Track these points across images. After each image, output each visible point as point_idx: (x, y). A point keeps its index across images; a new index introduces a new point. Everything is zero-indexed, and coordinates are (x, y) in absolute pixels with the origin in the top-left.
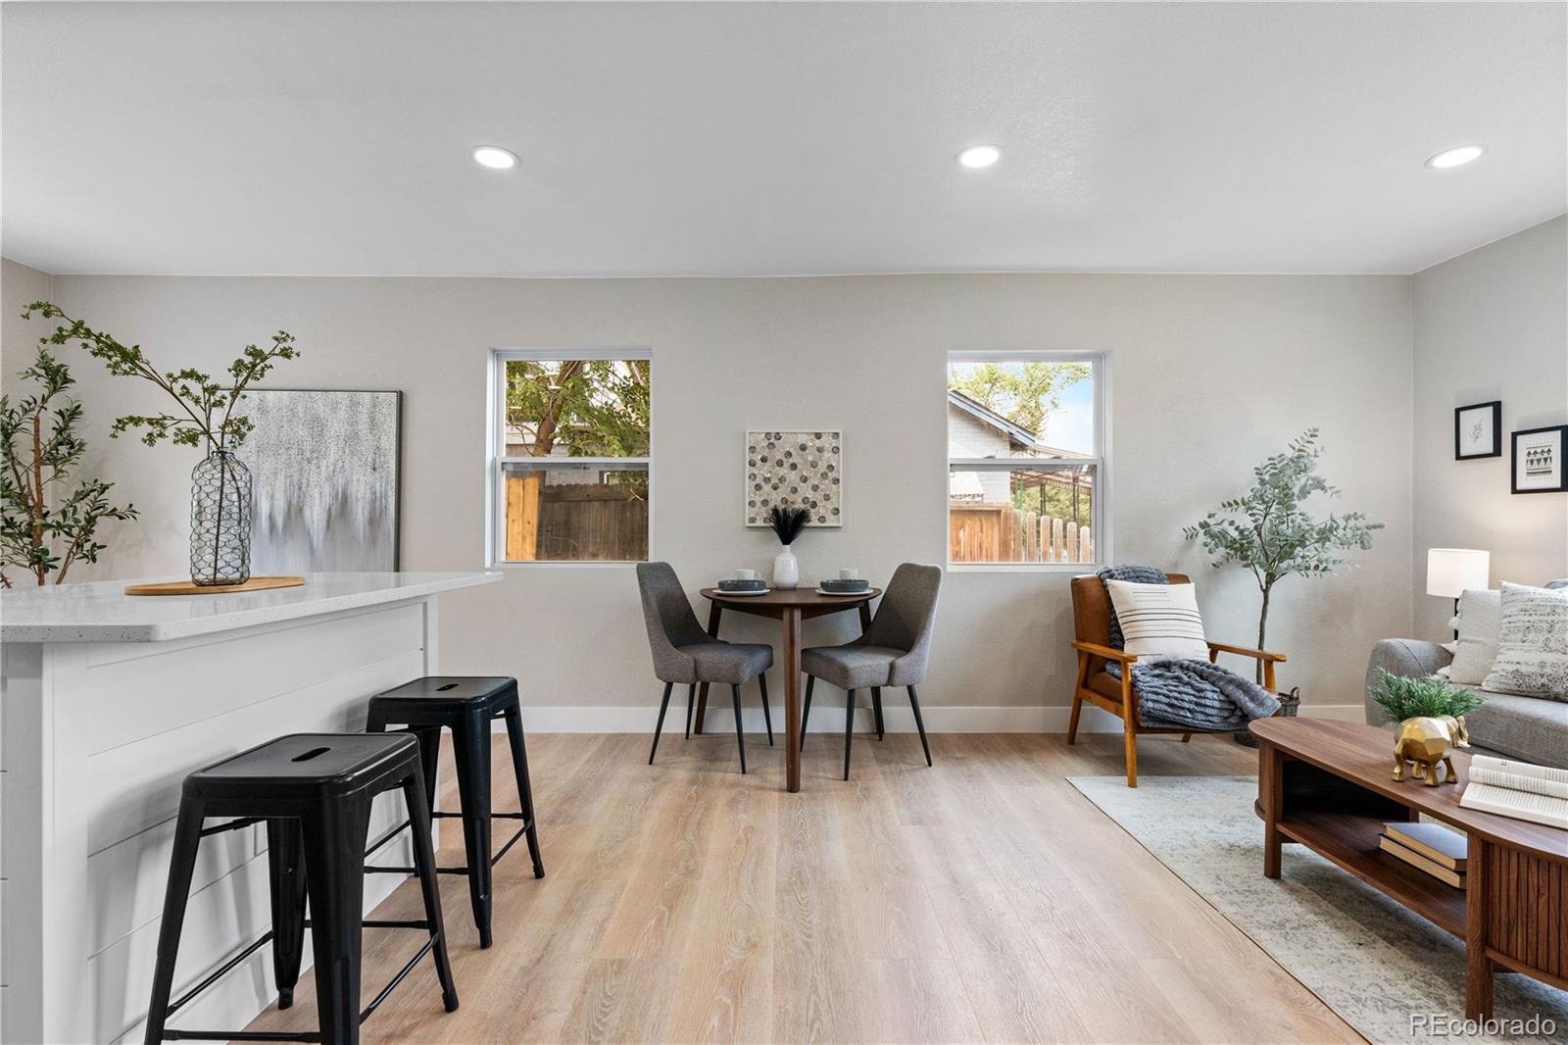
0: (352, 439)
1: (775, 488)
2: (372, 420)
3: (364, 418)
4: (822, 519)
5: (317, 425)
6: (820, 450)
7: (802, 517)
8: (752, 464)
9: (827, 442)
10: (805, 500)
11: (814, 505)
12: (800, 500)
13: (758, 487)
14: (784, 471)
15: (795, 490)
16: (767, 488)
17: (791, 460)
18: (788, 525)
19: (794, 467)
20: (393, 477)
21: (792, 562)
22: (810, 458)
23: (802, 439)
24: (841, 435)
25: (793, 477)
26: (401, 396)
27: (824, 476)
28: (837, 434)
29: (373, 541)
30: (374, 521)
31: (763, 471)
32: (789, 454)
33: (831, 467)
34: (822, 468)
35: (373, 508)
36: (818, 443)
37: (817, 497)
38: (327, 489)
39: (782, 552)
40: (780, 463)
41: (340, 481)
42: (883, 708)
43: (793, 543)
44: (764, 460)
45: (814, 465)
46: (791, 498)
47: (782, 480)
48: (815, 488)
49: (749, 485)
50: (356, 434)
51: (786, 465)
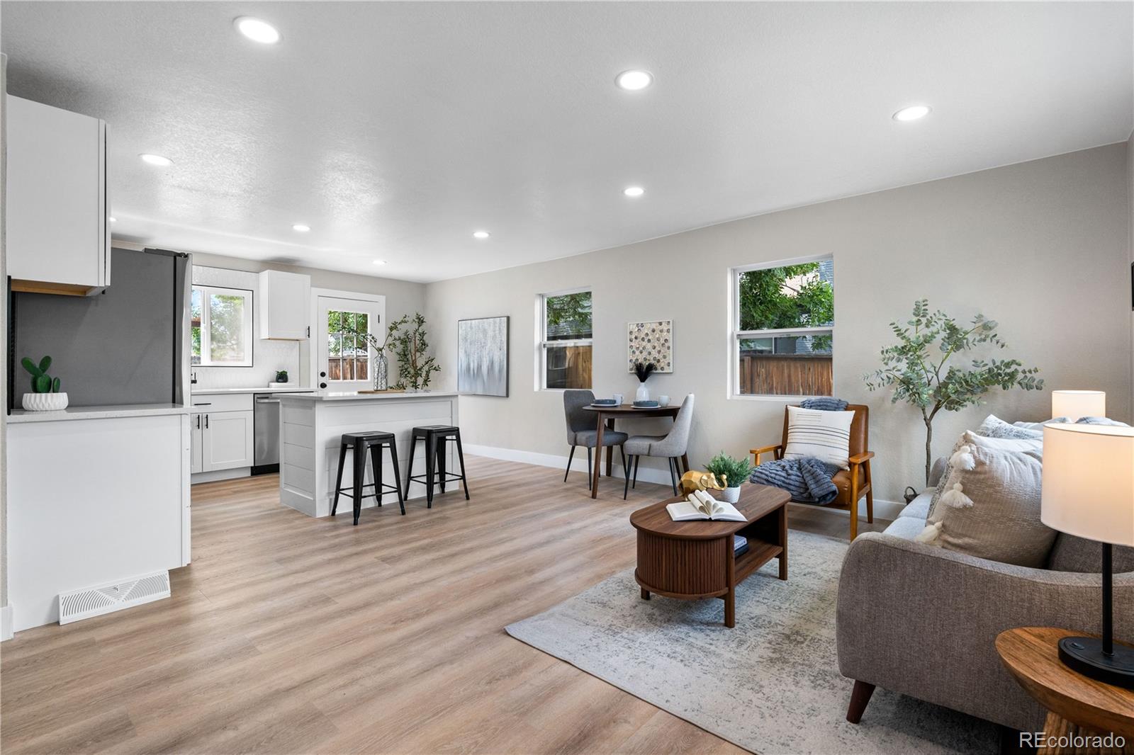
0: (494, 337)
1: (641, 352)
2: (500, 328)
3: (497, 328)
4: (662, 369)
5: (485, 332)
6: (661, 331)
7: (651, 368)
8: (631, 341)
9: (665, 327)
10: (655, 359)
11: (659, 361)
12: (652, 358)
13: (634, 352)
14: (645, 343)
15: (650, 353)
16: (637, 353)
18: (644, 372)
19: (649, 341)
20: (505, 352)
21: (644, 392)
22: (657, 336)
23: (654, 326)
24: (671, 323)
25: (649, 346)
26: (508, 318)
27: (663, 345)
28: (669, 322)
29: (500, 380)
30: (500, 371)
31: (634, 344)
32: (647, 334)
33: (666, 340)
34: (662, 341)
35: (500, 366)
36: (660, 327)
37: (660, 357)
38: (488, 359)
39: (639, 386)
40: (643, 339)
41: (491, 355)
43: (646, 381)
44: (636, 338)
45: (658, 339)
46: (648, 358)
47: (644, 348)
48: (659, 352)
49: (629, 351)
50: (495, 335)
51: (646, 340)
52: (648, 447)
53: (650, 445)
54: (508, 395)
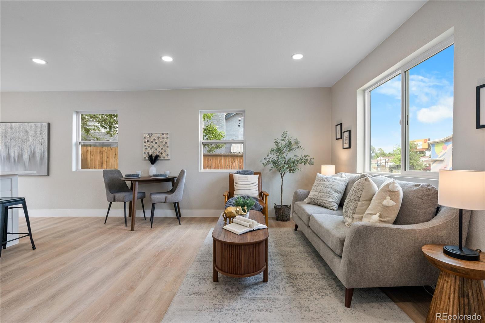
1: (151, 149)
2: (41, 131)
3: (39, 130)
4: (164, 157)
5: (26, 132)
6: (163, 138)
7: (157, 157)
8: (145, 142)
9: (165, 136)
10: (159, 152)
11: (162, 154)
12: (158, 152)
13: (146, 149)
14: (153, 144)
15: (156, 150)
16: (149, 149)
17: (155, 141)
18: (153, 159)
19: (156, 143)
20: (47, 146)
21: (154, 170)
22: (161, 141)
23: (159, 135)
24: (169, 134)
25: (156, 146)
26: (49, 124)
27: (164, 145)
28: (168, 134)
29: (41, 164)
30: (42, 158)
31: (147, 144)
32: (155, 139)
33: (166, 143)
34: (164, 143)
35: (41, 155)
36: (163, 136)
37: (163, 151)
38: (29, 150)
39: (151, 166)
40: (152, 142)
41: (33, 148)
42: (180, 210)
43: (154, 164)
44: (148, 141)
45: (162, 142)
46: (155, 151)
47: (153, 147)
48: (162, 149)
49: (144, 148)
50: (37, 135)
51: (154, 142)
52: (165, 198)
53: (166, 197)
54: (48, 174)
